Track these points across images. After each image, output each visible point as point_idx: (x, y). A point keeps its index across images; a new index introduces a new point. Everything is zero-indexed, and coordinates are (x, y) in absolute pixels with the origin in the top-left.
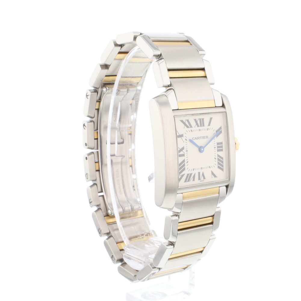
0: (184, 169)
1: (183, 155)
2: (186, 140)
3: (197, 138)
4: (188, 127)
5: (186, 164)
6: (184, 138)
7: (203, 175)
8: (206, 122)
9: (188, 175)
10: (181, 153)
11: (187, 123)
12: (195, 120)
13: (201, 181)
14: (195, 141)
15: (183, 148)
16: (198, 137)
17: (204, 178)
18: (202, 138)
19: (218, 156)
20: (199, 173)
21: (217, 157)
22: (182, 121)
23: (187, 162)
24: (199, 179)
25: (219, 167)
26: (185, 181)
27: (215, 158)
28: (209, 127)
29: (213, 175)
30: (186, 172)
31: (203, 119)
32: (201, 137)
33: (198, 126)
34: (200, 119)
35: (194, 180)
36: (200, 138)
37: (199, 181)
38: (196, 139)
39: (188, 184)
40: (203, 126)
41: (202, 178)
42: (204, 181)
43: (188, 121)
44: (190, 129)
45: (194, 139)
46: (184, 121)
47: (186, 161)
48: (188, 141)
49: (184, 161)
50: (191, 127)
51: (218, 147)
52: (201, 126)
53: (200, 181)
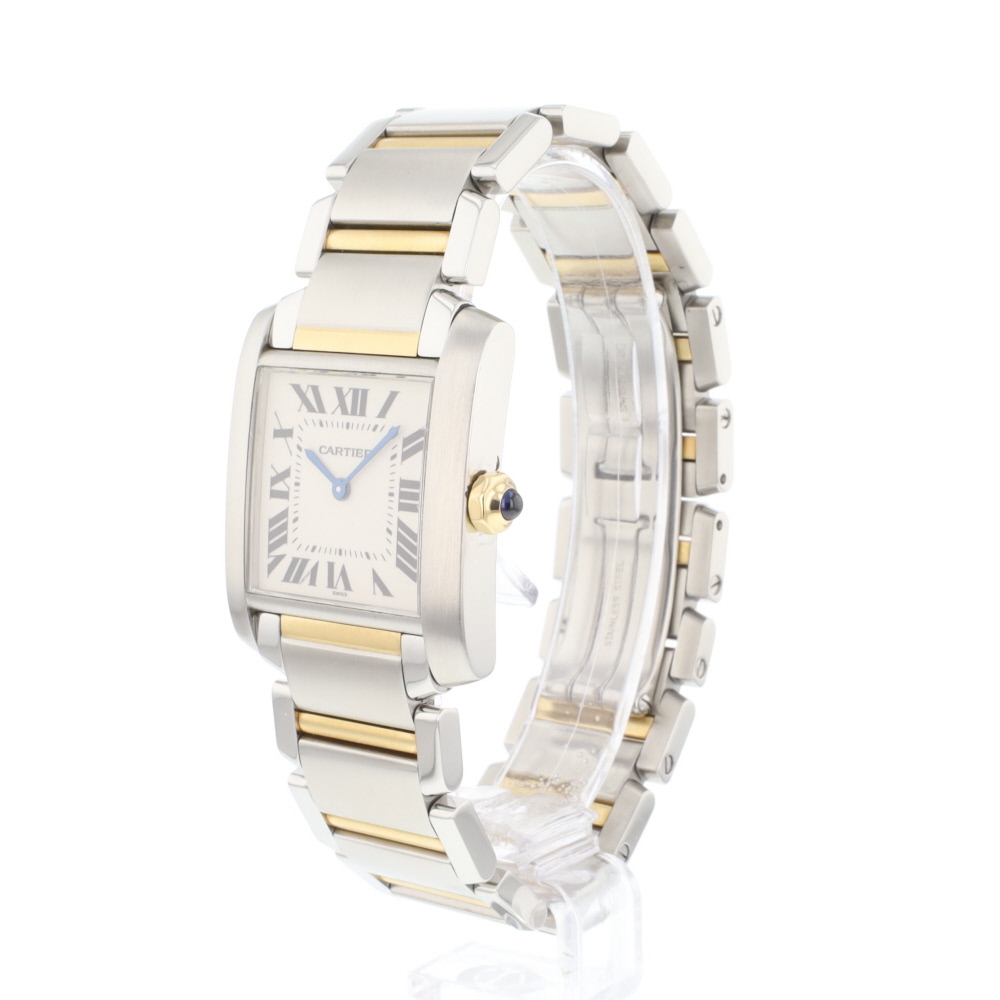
0: (284, 540)
1: (284, 495)
2: (299, 448)
3: (334, 451)
4: (311, 409)
5: (291, 526)
6: (293, 442)
7: (343, 573)
8: (374, 404)
9: (295, 561)
10: (280, 487)
11: (310, 396)
12: (339, 391)
13: (338, 594)
14: (329, 460)
15: (286, 474)
16: (337, 448)
17: (348, 587)
18: (350, 453)
19: (401, 524)
20: (331, 566)
21: (394, 528)
22: (297, 388)
23: (296, 520)
24: (331, 584)
25: (399, 564)
26: (286, 579)
27: (389, 531)
28: (381, 422)
29: (377, 587)
30: (289, 551)
31: (365, 392)
32: (347, 449)
33: (344, 412)
34: (356, 391)
35: (313, 582)
36: (344, 452)
37: (331, 590)
38: (330, 454)
39: (291, 588)
40: (363, 413)
41: (341, 586)
42: (346, 595)
43: (315, 389)
44: (317, 416)
45: (323, 450)
46: (304, 388)
47: (291, 516)
48: (303, 454)
49: (284, 514)
50: (322, 410)
51: (402, 495)
52: (354, 413)
53: (334, 593)
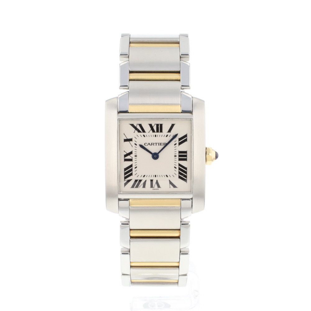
0: (131, 174)
1: (131, 160)
2: (136, 144)
3: (151, 144)
4: (139, 131)
5: (134, 170)
6: (132, 143)
7: (157, 182)
8: (166, 128)
9: (136, 181)
10: (128, 157)
11: (138, 127)
12: (151, 125)
13: (154, 189)
14: (148, 147)
15: (131, 153)
16: (152, 143)
17: (159, 186)
18: (157, 144)
19: (180, 165)
20: (152, 181)
21: (177, 167)
22: (132, 125)
23: (136, 167)
24: (152, 186)
25: (180, 177)
26: (133, 187)
27: (175, 168)
28: (169, 134)
29: (170, 185)
30: (133, 178)
31: (161, 125)
32: (156, 143)
33: (153, 131)
34: (157, 125)
35: (144, 186)
36: (155, 144)
37: (152, 188)
38: (149, 145)
39: (135, 189)
40: (161, 131)
41: (156, 187)
42: (158, 189)
43: (140, 125)
44: (142, 134)
45: (146, 144)
46: (135, 125)
47: (134, 167)
48: (138, 146)
49: (131, 166)
50: (144, 131)
51: (180, 156)
52: (158, 131)
53: (153, 189)
